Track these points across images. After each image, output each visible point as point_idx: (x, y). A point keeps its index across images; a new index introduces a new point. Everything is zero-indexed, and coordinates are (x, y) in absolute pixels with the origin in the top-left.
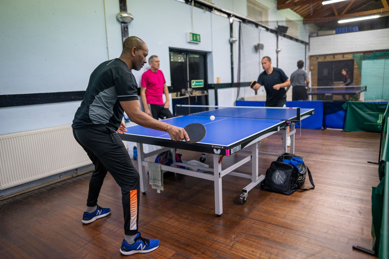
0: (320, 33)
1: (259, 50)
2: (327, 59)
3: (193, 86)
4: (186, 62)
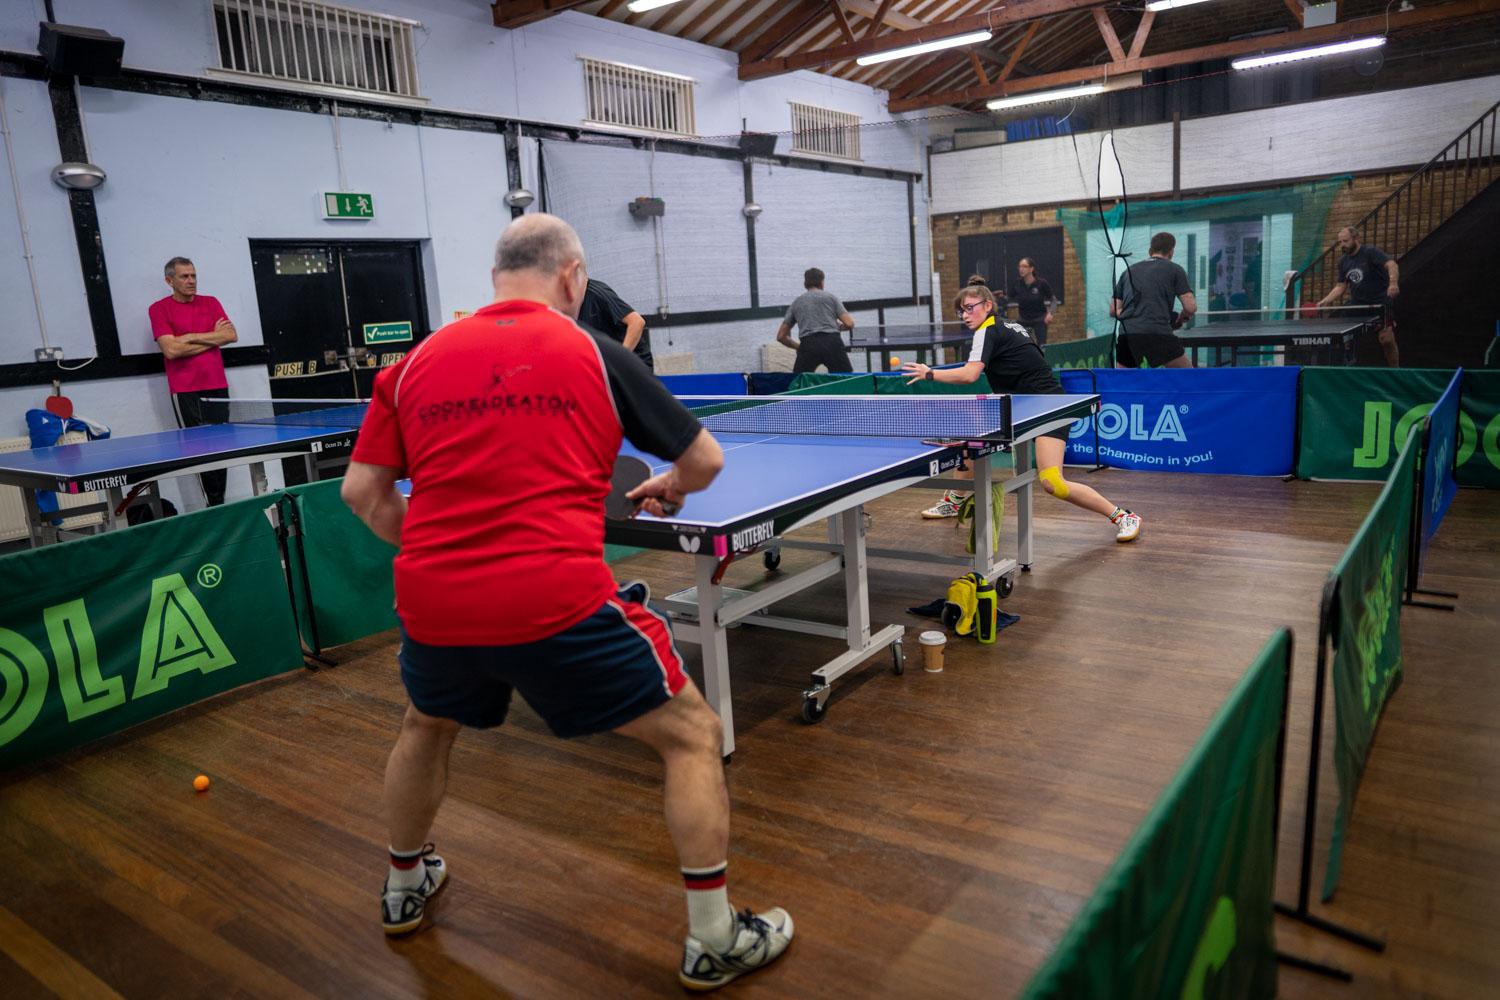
0: (961, 138)
1: (651, 218)
2: (984, 225)
3: (369, 339)
4: (334, 275)
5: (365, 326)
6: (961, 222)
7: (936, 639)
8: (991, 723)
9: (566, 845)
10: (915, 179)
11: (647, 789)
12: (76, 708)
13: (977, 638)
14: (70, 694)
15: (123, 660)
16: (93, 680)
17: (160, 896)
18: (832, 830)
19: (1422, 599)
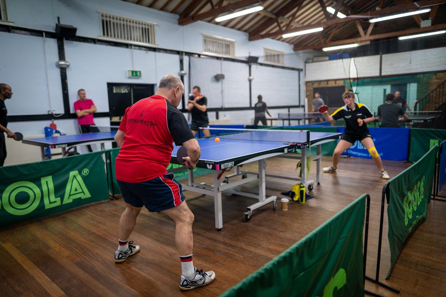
0: (315, 59)
1: (221, 80)
2: (321, 84)
4: (129, 93)
6: (314, 84)
7: (285, 201)
8: (299, 225)
9: (171, 249)
10: (301, 70)
11: (196, 236)
12: (48, 206)
13: (299, 202)
14: (46, 201)
15: (60, 193)
16: (53, 198)
17: (62, 254)
18: (246, 250)
19: (439, 198)
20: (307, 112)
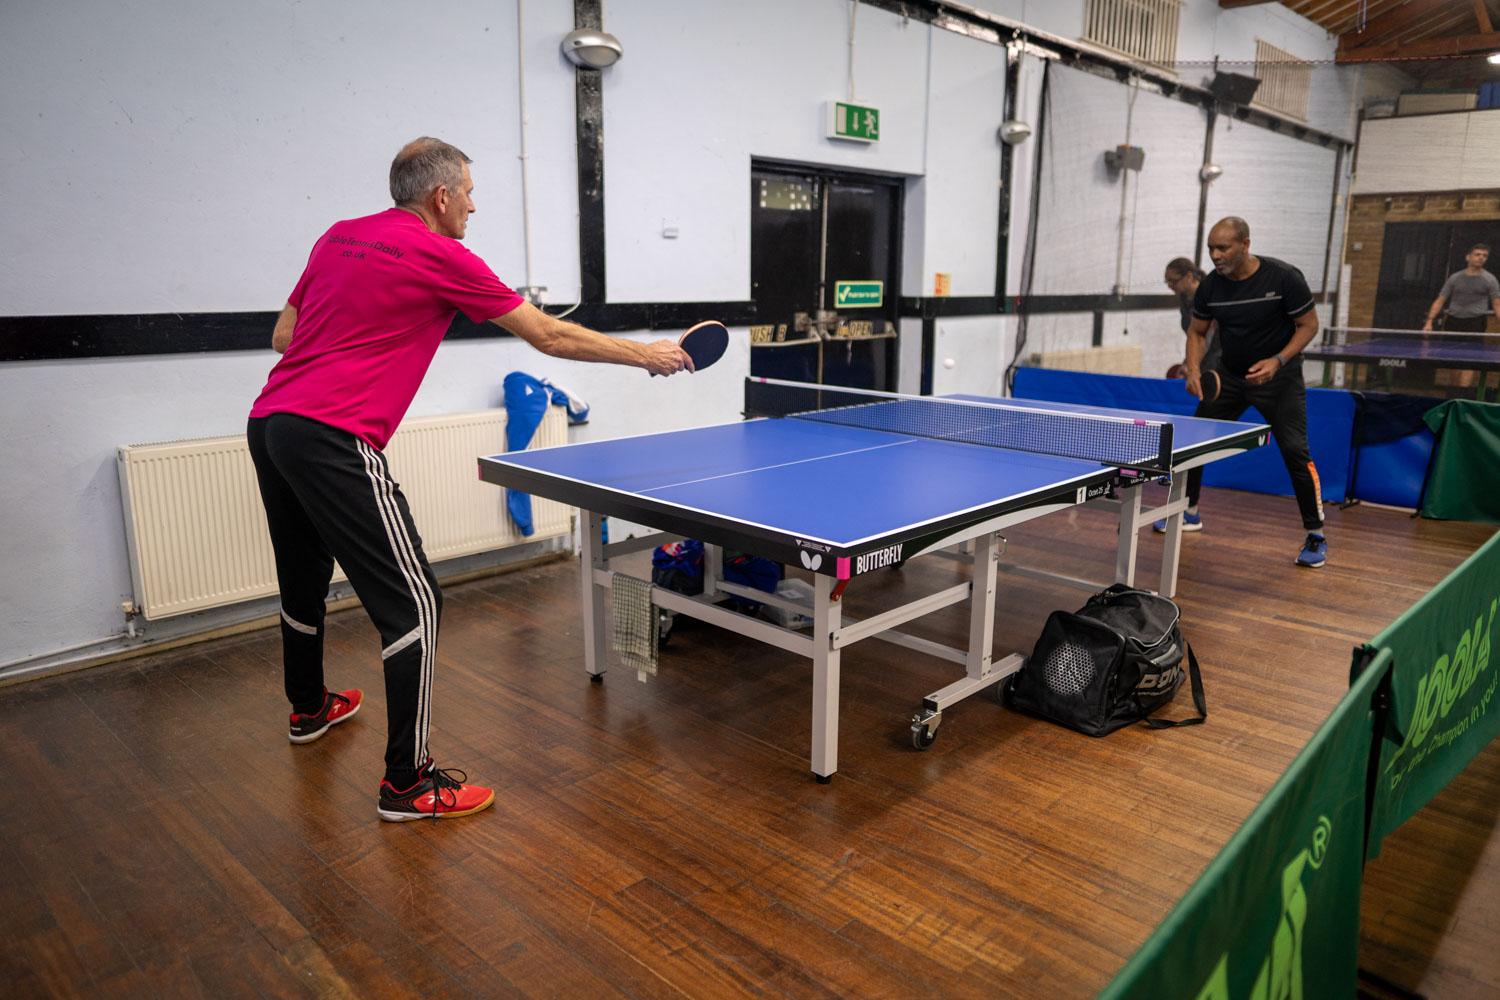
0: (1410, 101)
1: (1122, 171)
2: (1426, 210)
3: (840, 302)
4: (817, 213)
5: (839, 284)
6: (1393, 206)
10: (1345, 148)
20: (1342, 324)
